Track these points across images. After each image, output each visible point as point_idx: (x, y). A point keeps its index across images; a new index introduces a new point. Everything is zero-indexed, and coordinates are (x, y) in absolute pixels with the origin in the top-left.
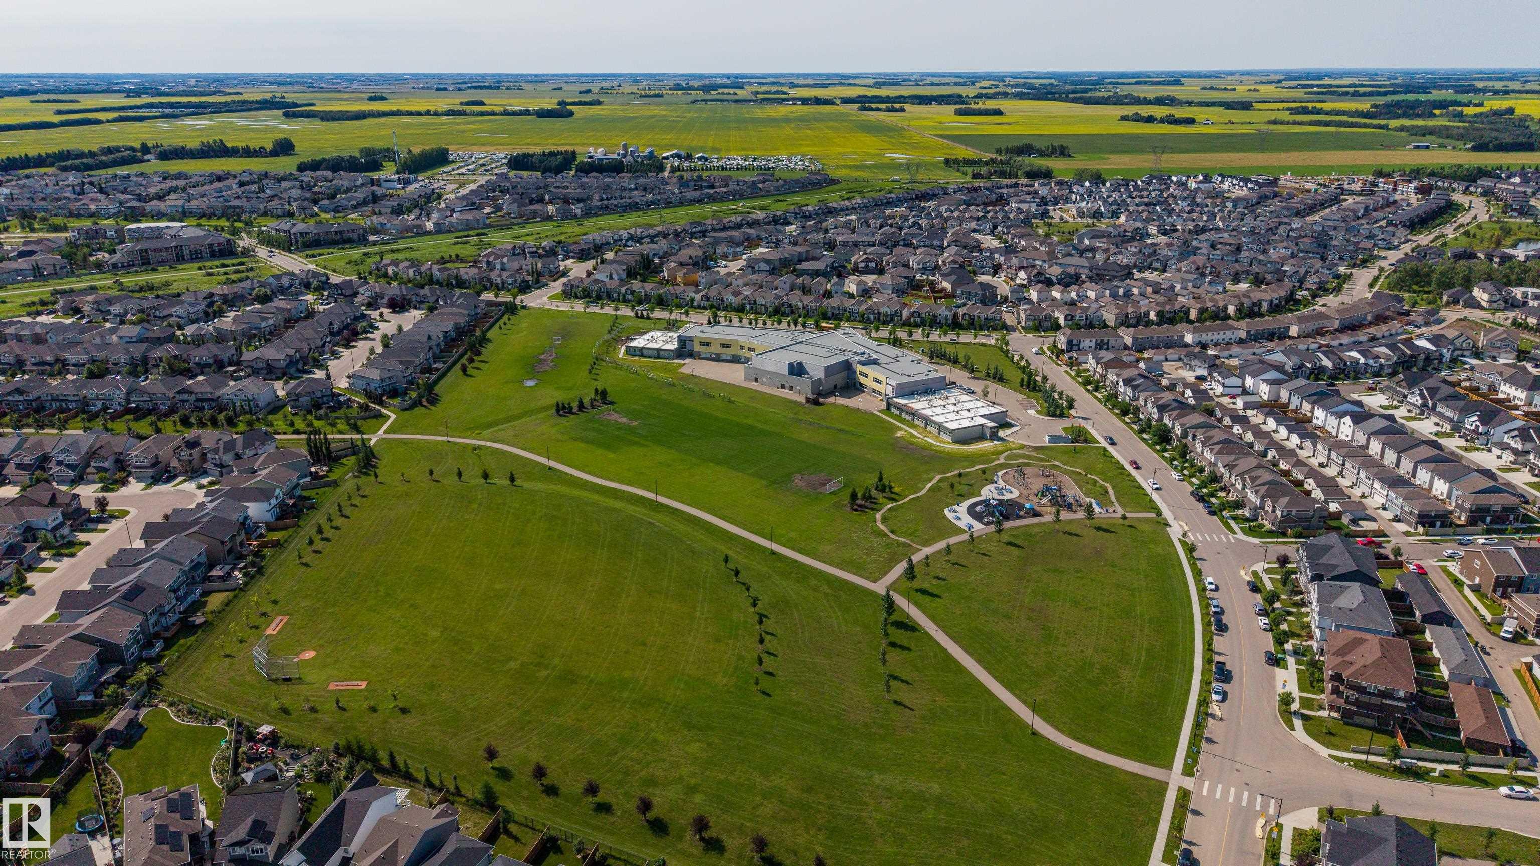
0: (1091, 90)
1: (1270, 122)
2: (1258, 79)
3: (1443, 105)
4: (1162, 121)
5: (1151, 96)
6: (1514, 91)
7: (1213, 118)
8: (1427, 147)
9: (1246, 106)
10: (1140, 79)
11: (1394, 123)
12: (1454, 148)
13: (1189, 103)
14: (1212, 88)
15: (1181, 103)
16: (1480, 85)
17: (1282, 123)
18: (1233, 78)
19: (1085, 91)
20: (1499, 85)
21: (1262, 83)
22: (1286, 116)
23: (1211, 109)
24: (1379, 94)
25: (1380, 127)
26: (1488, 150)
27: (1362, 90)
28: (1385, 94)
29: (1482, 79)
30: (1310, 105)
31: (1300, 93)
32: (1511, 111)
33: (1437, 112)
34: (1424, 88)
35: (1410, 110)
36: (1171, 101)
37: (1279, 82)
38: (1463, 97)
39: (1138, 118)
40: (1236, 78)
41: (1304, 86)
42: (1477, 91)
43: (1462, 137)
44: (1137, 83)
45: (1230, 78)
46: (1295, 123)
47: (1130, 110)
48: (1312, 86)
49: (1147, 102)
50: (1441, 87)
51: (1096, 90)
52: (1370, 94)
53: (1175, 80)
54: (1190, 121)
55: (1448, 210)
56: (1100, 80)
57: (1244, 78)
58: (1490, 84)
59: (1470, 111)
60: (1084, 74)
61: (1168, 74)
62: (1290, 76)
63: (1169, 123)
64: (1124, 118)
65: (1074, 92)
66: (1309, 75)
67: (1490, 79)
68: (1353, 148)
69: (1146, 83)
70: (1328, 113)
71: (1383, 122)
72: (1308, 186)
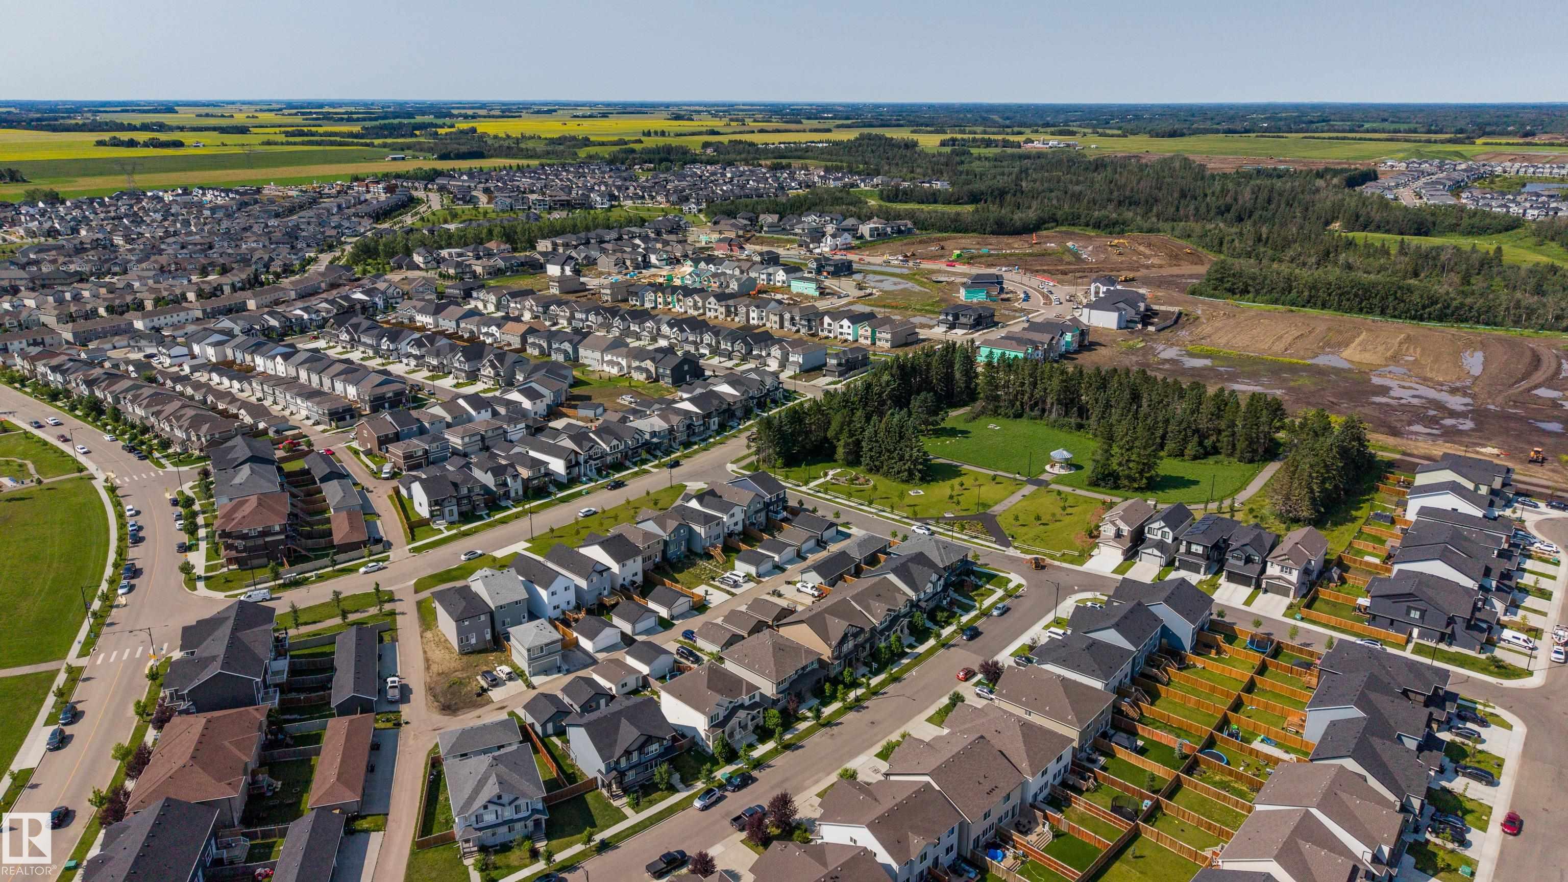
0: (63, 118)
1: (264, 144)
2: (258, 107)
3: (422, 126)
4: (146, 145)
5: (138, 123)
6: (480, 116)
7: (207, 141)
8: (403, 159)
9: (243, 130)
10: (126, 107)
11: (377, 142)
12: (425, 158)
13: (182, 129)
14: (207, 115)
15: (171, 129)
16: (455, 112)
17: (276, 144)
18: (233, 107)
19: (56, 119)
20: (470, 112)
21: (261, 110)
22: (282, 138)
23: (206, 133)
24: (371, 119)
25: (367, 145)
26: (451, 159)
27: (355, 116)
28: (376, 119)
29: (458, 108)
30: (305, 129)
31: (299, 120)
32: (474, 130)
33: (417, 133)
34: (410, 115)
35: (393, 131)
36: (162, 127)
37: (280, 110)
38: (440, 121)
39: (116, 143)
40: (238, 106)
41: (303, 114)
42: (451, 116)
43: (431, 150)
44: (122, 111)
45: (230, 106)
46: (288, 143)
47: (106, 136)
48: (311, 113)
49: (132, 128)
50: (423, 113)
51: (69, 118)
52: (364, 120)
53: (169, 108)
54: (179, 144)
55: (410, 203)
56: (77, 108)
57: (244, 107)
58: (463, 111)
59: (441, 131)
60: (57, 103)
61: (161, 103)
62: (290, 105)
63: (155, 146)
64: (100, 143)
65: (38, 120)
66: (310, 105)
67: (464, 108)
68: (339, 162)
69: (133, 111)
70: (321, 135)
71: (368, 141)
72: (290, 193)
